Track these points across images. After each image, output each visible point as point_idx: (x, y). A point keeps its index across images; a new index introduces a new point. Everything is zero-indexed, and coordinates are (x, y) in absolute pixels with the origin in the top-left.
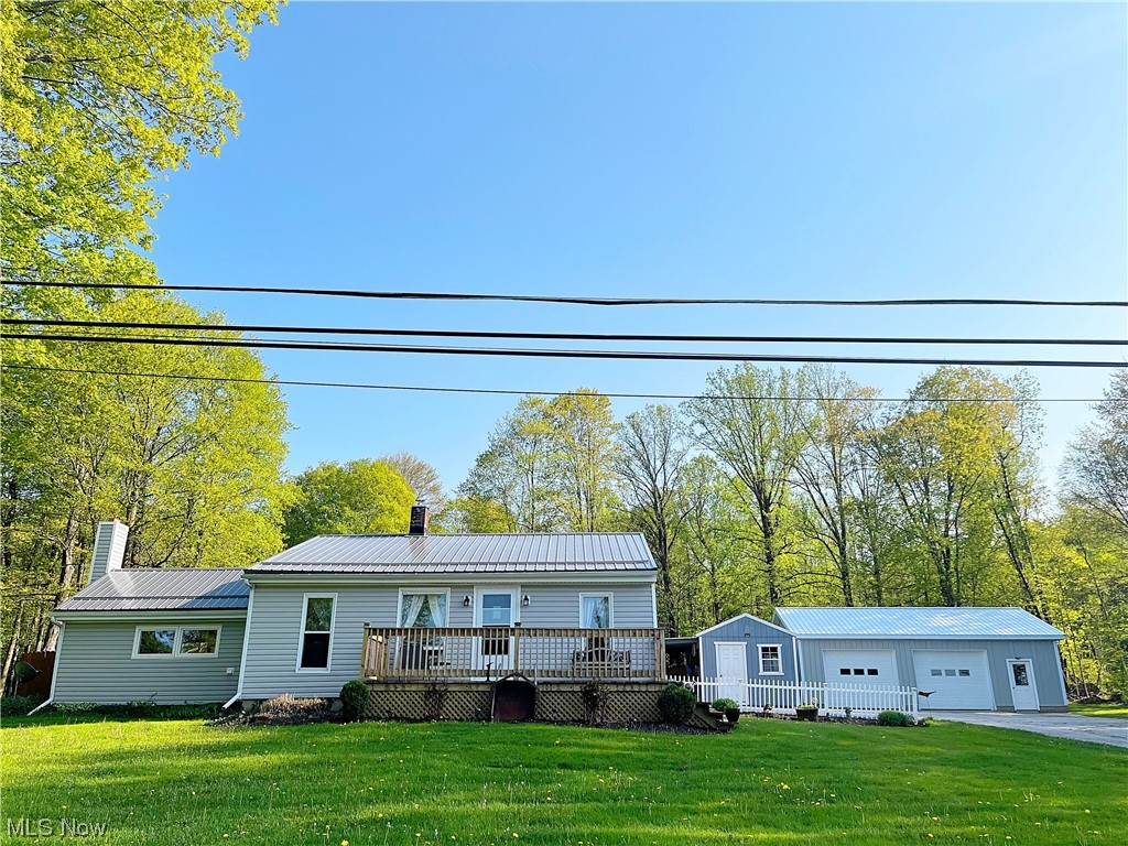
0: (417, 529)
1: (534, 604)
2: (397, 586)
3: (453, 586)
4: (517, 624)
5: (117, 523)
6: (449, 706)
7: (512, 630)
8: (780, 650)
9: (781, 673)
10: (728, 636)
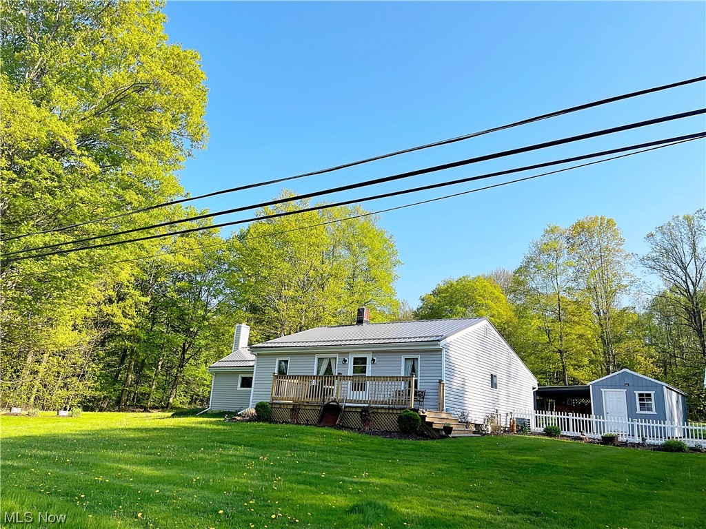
8: (652, 395)
9: (654, 412)
10: (611, 385)
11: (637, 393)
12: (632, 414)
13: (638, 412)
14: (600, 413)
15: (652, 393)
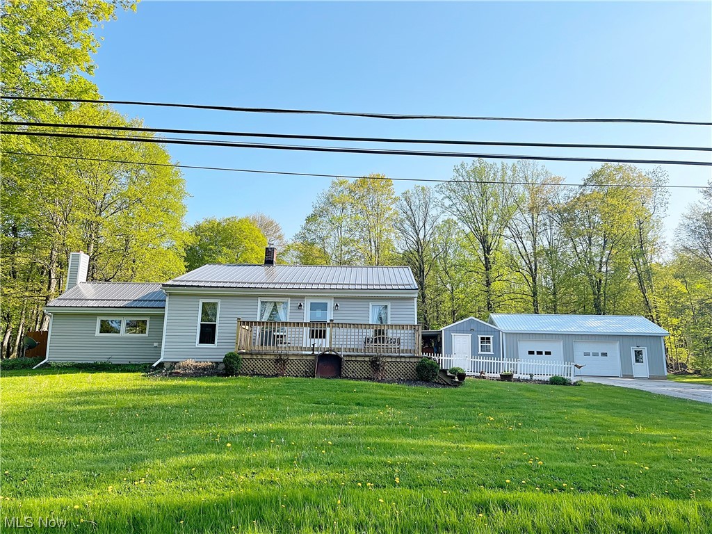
0: (269, 262)
1: (342, 309)
2: (258, 296)
3: (292, 297)
4: (331, 320)
5: (82, 253)
6: (290, 368)
7: (328, 324)
8: (491, 339)
9: (492, 353)
10: (460, 330)
11: (480, 337)
12: (474, 353)
13: (480, 352)
14: (450, 353)
15: (491, 337)
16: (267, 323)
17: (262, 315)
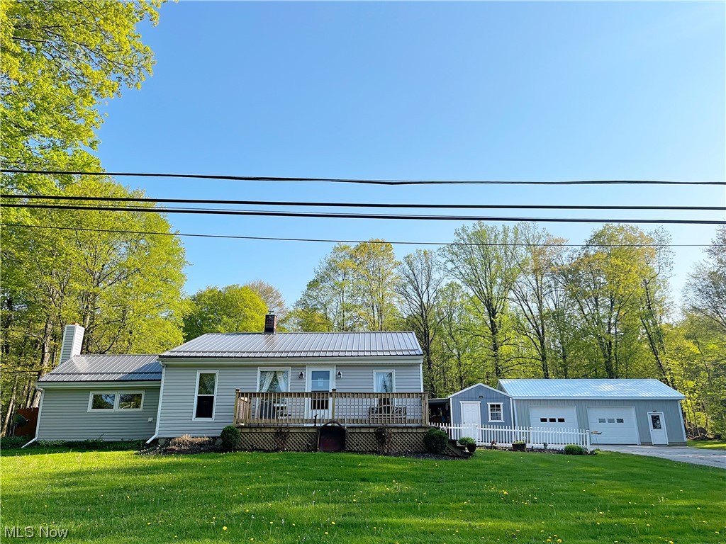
1: (345, 377)
3: (292, 366)
4: (333, 390)
6: (290, 441)
16: (267, 394)
17: (261, 386)
